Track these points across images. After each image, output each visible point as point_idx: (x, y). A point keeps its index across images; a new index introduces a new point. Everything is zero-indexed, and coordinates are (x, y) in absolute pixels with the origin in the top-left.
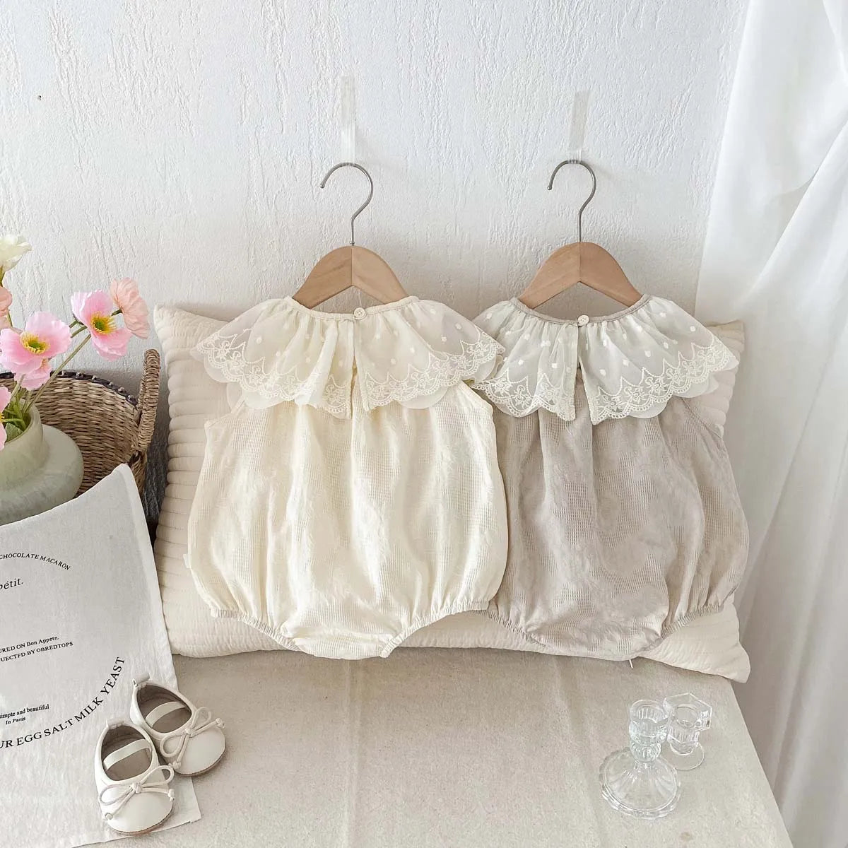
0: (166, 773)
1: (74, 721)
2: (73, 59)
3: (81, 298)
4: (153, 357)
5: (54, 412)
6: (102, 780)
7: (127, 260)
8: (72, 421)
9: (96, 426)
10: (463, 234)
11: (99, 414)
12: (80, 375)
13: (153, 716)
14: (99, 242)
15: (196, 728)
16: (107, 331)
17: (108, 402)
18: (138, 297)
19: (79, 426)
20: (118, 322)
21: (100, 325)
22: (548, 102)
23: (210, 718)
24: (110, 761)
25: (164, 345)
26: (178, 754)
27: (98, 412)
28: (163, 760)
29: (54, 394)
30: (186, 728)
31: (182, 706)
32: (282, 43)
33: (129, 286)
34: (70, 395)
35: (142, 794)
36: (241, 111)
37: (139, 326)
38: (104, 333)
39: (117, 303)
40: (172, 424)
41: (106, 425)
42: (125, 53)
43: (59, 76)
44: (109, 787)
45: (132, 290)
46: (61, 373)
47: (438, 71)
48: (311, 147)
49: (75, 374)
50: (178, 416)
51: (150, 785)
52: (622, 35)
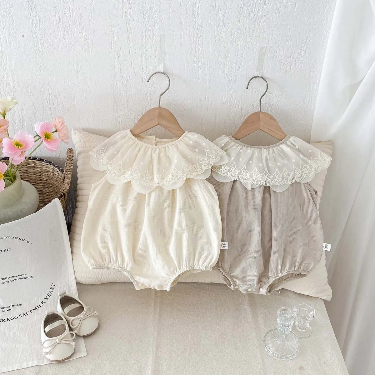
0: (72, 335)
1: (32, 311)
2: (38, 20)
3: (39, 125)
4: (71, 152)
5: (27, 175)
6: (44, 337)
7: (61, 109)
8: (35, 179)
9: (46, 182)
10: (209, 100)
11: (47, 176)
12: (39, 159)
13: (67, 310)
14: (48, 100)
15: (86, 315)
16: (50, 140)
17: (51, 171)
18: (64, 125)
19: (38, 181)
20: (55, 135)
21: (47, 137)
22: (247, 42)
23: (92, 311)
24: (48, 329)
25: (76, 146)
26: (78, 327)
27: (46, 175)
28: (71, 329)
29: (27, 167)
30: (81, 315)
31: (80, 306)
32: (130, 14)
33: (61, 120)
34: (34, 168)
35: (61, 344)
36: (111, 43)
37: (64, 138)
38: (48, 140)
39: (55, 127)
40: (79, 181)
41: (50, 181)
42: (61, 17)
43: (32, 27)
44: (47, 341)
45: (62, 122)
46: (30, 158)
47: (199, 27)
48: (142, 60)
49: (37, 158)
50: (81, 178)
51: (65, 340)
52: (280, 13)
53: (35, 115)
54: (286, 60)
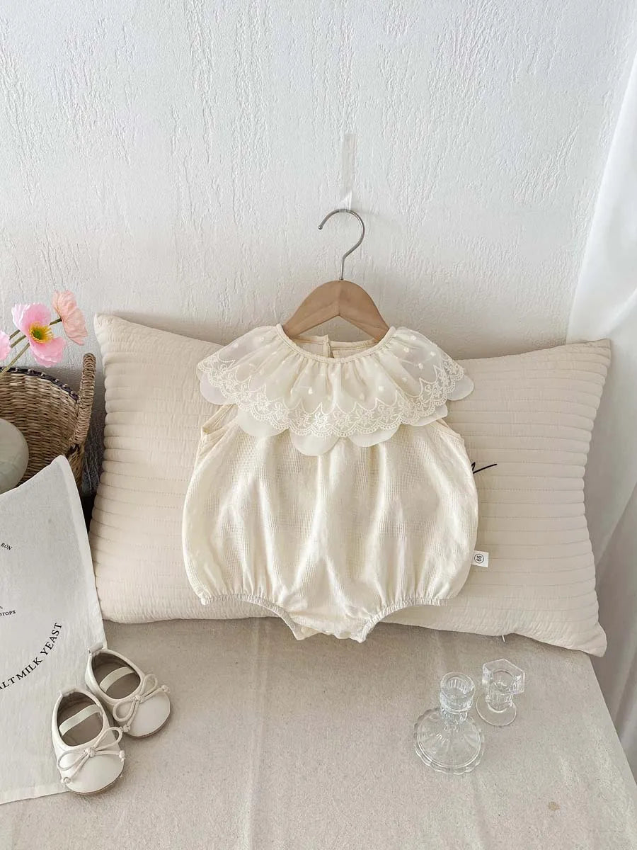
0: (116, 733)
1: (16, 680)
2: (20, 92)
3: (22, 308)
4: (90, 358)
5: (9, 402)
6: (60, 746)
7: (71, 273)
8: (25, 410)
9: (45, 416)
10: (367, 257)
11: (48, 406)
12: (31, 371)
13: (107, 682)
14: (46, 256)
15: (146, 694)
16: (44, 340)
17: (55, 395)
18: (75, 307)
19: (31, 415)
20: (56, 331)
21: (38, 335)
22: (446, 141)
23: (156, 684)
24: (65, 728)
25: (102, 350)
26: (129, 720)
27: (46, 404)
28: (114, 723)
29: (9, 387)
30: (136, 695)
31: (131, 672)
32: (209, 81)
33: (69, 298)
34: (23, 388)
35: (95, 758)
36: (171, 142)
37: (76, 334)
38: (41, 341)
39: (58, 313)
40: (107, 419)
41: (52, 415)
42: (67, 87)
43: (8, 107)
44: (66, 753)
45: (71, 302)
46: (12, 369)
47: (349, 110)
48: (234, 176)
49: (27, 370)
50: (112, 412)
51: (104, 747)
52: (517, 80)
53: (21, 285)
54: (525, 178)
